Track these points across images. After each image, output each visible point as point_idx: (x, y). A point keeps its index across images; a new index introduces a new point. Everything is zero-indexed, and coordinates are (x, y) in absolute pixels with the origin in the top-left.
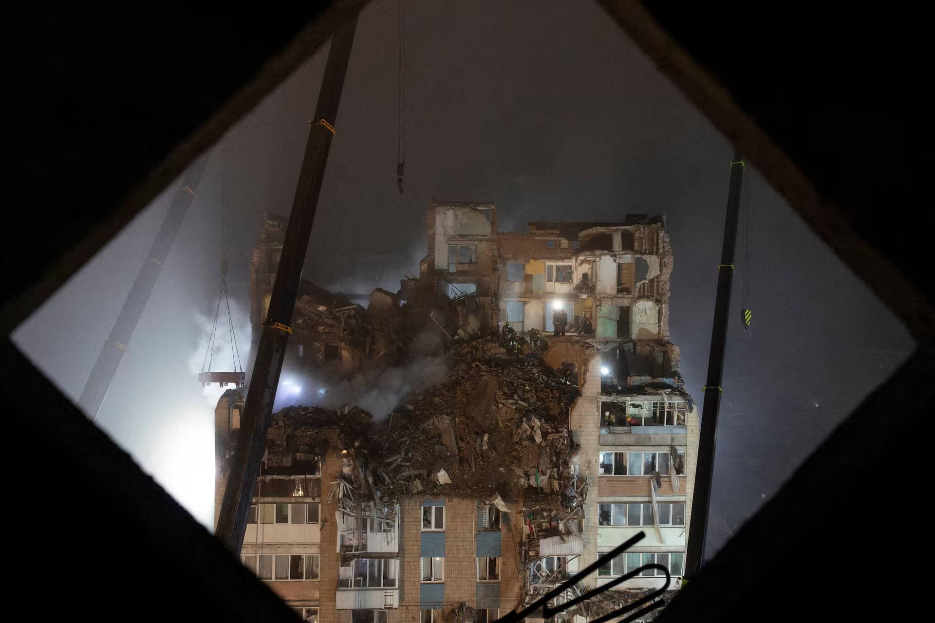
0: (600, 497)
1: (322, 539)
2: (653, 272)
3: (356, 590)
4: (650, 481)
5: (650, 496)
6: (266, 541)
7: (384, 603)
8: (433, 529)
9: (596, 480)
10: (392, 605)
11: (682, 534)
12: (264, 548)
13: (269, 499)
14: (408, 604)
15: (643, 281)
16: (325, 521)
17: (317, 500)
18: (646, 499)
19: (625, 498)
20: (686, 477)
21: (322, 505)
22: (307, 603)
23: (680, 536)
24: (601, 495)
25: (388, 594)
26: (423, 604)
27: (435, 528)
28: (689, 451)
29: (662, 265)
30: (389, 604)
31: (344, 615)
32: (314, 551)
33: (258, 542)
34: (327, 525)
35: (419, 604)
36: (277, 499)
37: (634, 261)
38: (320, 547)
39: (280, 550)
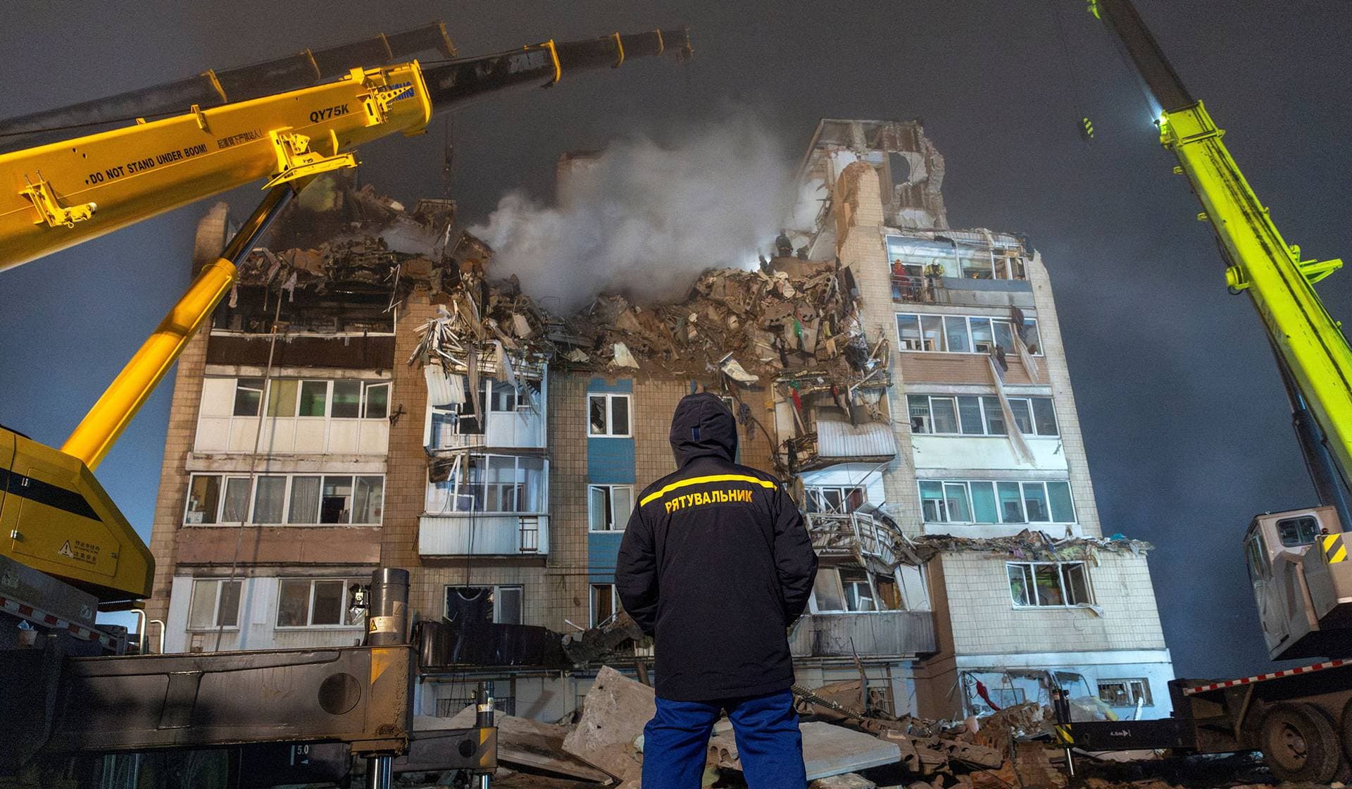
0: (909, 384)
1: (393, 445)
2: (918, 174)
3: (461, 517)
4: (987, 361)
5: (993, 385)
6: (277, 449)
7: (518, 546)
8: (610, 434)
9: (897, 357)
10: (536, 549)
11: (1058, 450)
12: (271, 461)
13: (290, 372)
14: (564, 572)
15: (905, 184)
16: (399, 413)
17: (386, 375)
18: (987, 390)
19: (950, 387)
20: (1045, 356)
21: (395, 384)
22: (354, 570)
23: (1056, 453)
24: (908, 381)
25: (526, 527)
26: (595, 571)
27: (614, 433)
28: (1041, 316)
29: (929, 164)
30: (529, 546)
31: (431, 594)
32: (376, 468)
33: (259, 451)
34: (404, 419)
35: (587, 571)
36: (306, 372)
37: (887, 159)
38: (388, 460)
39: (305, 468)
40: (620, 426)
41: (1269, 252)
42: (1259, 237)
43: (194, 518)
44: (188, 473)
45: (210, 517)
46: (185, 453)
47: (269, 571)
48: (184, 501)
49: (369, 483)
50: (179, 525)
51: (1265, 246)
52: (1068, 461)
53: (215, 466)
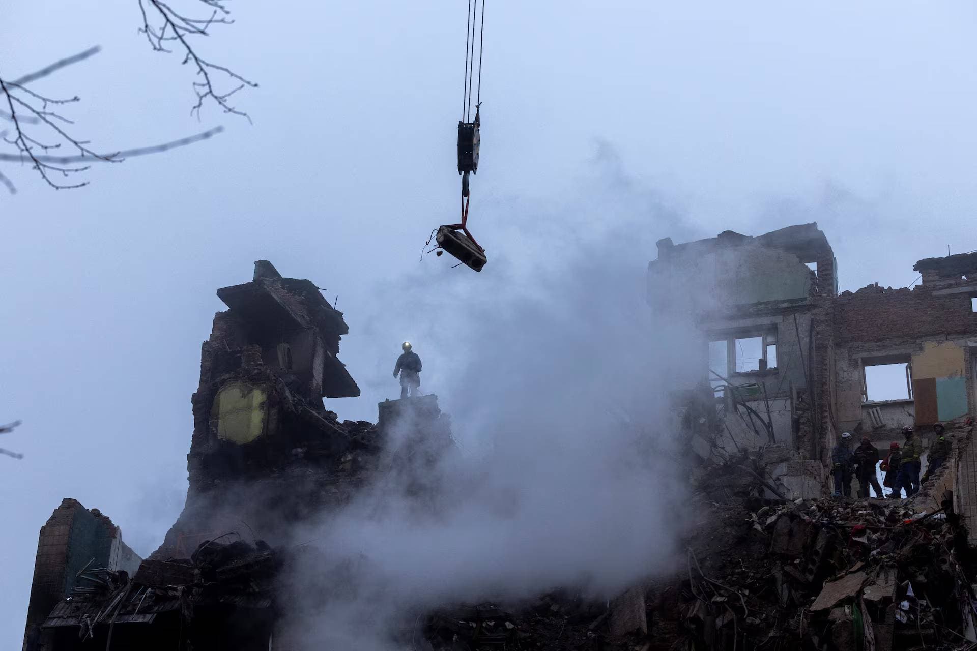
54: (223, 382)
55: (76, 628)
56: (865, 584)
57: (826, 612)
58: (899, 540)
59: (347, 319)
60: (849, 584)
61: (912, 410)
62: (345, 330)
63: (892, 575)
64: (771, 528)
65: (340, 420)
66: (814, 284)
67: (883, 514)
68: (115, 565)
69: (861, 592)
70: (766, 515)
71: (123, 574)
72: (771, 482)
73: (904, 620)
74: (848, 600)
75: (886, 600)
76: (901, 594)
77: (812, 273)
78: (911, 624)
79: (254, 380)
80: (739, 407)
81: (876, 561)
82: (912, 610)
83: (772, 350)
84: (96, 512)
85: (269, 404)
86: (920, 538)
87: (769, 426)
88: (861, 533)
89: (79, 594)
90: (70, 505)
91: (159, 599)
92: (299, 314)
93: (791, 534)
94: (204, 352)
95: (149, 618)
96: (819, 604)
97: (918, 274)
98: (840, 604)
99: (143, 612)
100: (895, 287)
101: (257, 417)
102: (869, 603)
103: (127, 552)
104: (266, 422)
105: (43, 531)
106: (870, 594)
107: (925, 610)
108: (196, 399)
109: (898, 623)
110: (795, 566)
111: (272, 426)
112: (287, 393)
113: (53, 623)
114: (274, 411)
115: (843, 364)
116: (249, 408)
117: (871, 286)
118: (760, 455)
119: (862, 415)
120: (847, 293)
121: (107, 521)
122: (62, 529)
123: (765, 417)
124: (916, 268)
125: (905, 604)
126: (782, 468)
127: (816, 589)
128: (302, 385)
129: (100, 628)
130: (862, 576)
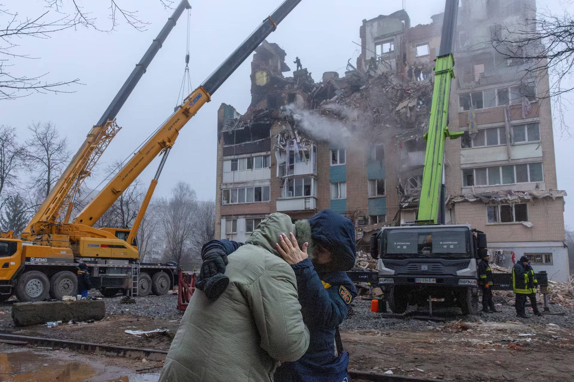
0: (461, 127)
1: (271, 176)
3: (287, 199)
4: (504, 110)
7: (304, 207)
8: (338, 164)
10: (310, 208)
12: (241, 184)
13: (243, 156)
16: (273, 165)
17: (269, 153)
18: (502, 124)
19: (483, 125)
21: (271, 155)
23: (537, 149)
25: (307, 201)
27: (340, 163)
30: (308, 207)
32: (267, 184)
34: (274, 167)
36: (248, 155)
38: (271, 181)
39: (249, 185)
40: (342, 161)
41: (436, 129)
42: (437, 122)
43: (225, 202)
44: (222, 189)
45: (228, 202)
46: (221, 184)
47: (243, 216)
48: (222, 198)
49: (267, 188)
50: (221, 204)
51: (437, 126)
52: (543, 152)
53: (228, 187)
54: (256, 71)
55: (228, 132)
56: (409, 102)
57: (399, 110)
58: (418, 90)
59: (286, 52)
60: (405, 103)
61: (429, 57)
62: (286, 54)
63: (416, 100)
64: (387, 92)
65: (285, 77)
66: (403, 26)
67: (416, 85)
68: (235, 117)
69: (407, 105)
70: (387, 88)
71: (236, 119)
72: (389, 80)
73: (419, 110)
74: (405, 107)
75: (414, 106)
76: (418, 104)
77: (403, 23)
78: (420, 111)
79: (264, 70)
80: (383, 62)
81: (412, 97)
82: (421, 108)
83: (392, 46)
84: (230, 106)
85: (267, 75)
86: (424, 90)
87: (390, 66)
88: (409, 90)
89: (228, 124)
90: (223, 105)
91: (245, 124)
92: (273, 52)
93: (392, 92)
94: (252, 64)
95: (243, 128)
96: (398, 109)
97: (432, 20)
98: (402, 108)
99: (241, 127)
100: (425, 24)
101: (265, 79)
102: (410, 107)
103: (238, 114)
104: (267, 79)
105: (218, 111)
106: (410, 105)
107: (424, 107)
108: (251, 76)
109: (417, 111)
110: (393, 100)
111: (269, 80)
112: (272, 72)
113: (223, 131)
114: (269, 77)
115: (411, 47)
116: (263, 77)
117: (419, 25)
118: (387, 74)
119: (416, 60)
120: (412, 28)
121: (232, 107)
122: (222, 110)
123: (389, 63)
124: (431, 18)
125: (419, 107)
126: (392, 76)
127: (397, 105)
128: (275, 69)
129: (233, 131)
130: (409, 100)
